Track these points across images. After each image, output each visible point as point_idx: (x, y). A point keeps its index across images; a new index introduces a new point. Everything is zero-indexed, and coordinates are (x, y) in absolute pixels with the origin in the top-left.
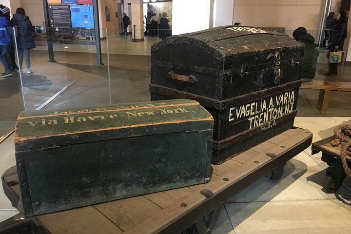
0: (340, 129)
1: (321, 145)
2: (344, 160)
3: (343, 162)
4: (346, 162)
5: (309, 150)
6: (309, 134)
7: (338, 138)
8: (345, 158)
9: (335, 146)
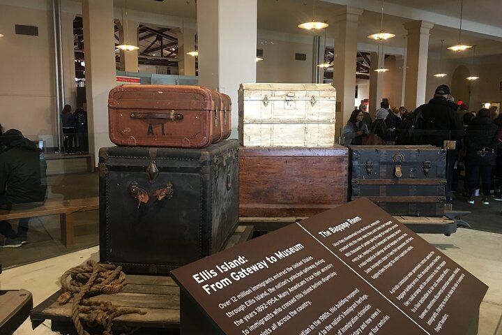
0: (70, 276)
1: (44, 309)
2: (76, 321)
3: (76, 325)
4: (79, 323)
5: (28, 322)
6: (25, 297)
7: (68, 290)
8: (77, 319)
9: (63, 304)
